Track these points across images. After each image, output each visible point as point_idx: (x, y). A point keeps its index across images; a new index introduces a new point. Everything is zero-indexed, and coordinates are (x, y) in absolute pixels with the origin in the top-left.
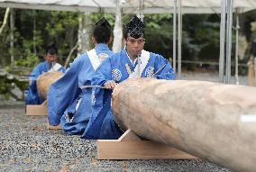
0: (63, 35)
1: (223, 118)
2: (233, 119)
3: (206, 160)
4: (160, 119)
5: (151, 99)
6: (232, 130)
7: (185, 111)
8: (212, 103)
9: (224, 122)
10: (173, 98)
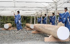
0: (29, 19)
1: (46, 28)
2: (47, 28)
3: (44, 33)
4: (39, 28)
5: (38, 26)
6: (47, 30)
7: (42, 27)
8: (45, 26)
9: (46, 29)
10: (40, 26)
